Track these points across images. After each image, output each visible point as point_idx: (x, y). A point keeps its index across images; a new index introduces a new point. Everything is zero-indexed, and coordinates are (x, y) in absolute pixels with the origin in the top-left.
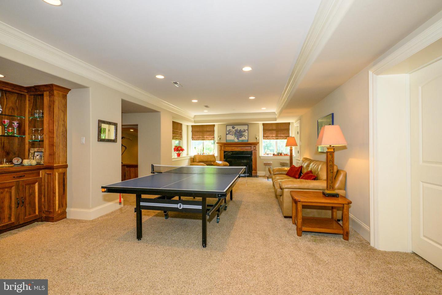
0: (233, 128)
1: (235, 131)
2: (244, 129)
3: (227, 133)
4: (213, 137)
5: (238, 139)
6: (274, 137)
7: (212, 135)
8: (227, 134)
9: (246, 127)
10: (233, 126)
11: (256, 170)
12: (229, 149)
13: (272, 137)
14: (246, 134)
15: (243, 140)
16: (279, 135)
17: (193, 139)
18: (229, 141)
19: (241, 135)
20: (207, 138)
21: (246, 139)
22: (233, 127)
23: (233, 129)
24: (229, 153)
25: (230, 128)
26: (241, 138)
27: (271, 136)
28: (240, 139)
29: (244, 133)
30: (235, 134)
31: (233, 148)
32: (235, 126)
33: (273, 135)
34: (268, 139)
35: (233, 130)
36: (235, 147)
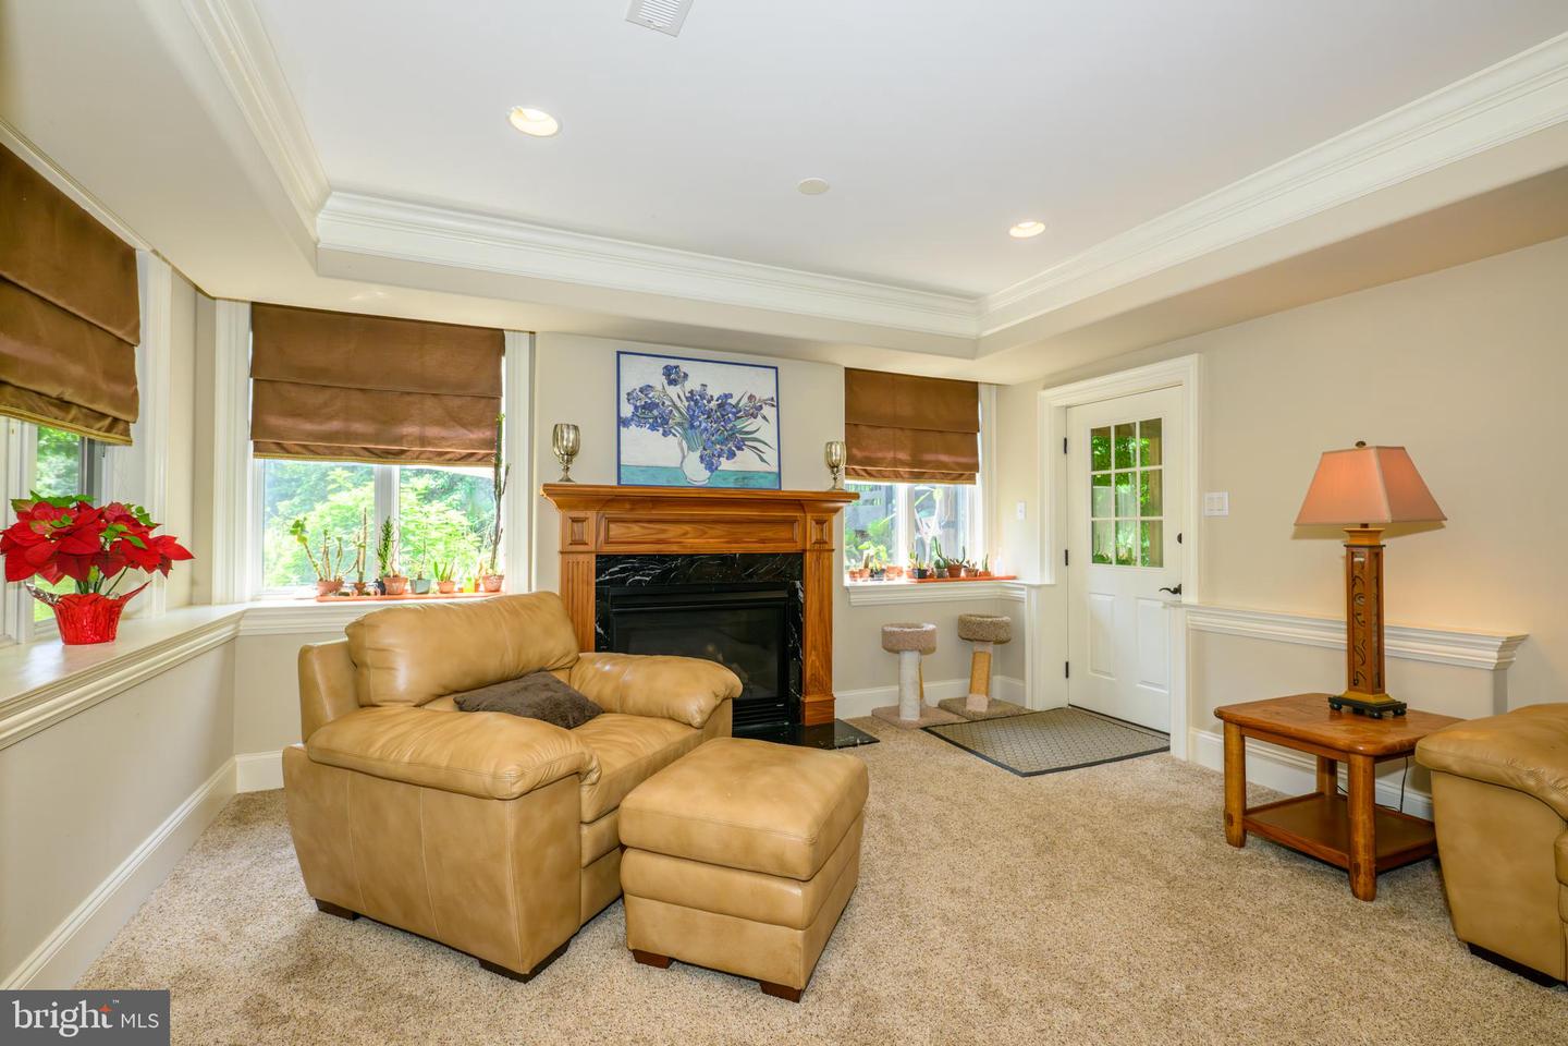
0: (673, 376)
1: (683, 405)
2: (751, 397)
3: (627, 410)
4: (487, 434)
5: (711, 467)
6: (903, 463)
7: (477, 424)
8: (622, 422)
9: (758, 384)
10: (673, 363)
11: (825, 686)
12: (634, 537)
13: (896, 462)
14: (763, 428)
15: (745, 476)
16: (929, 457)
17: (266, 439)
18: (641, 480)
19: (732, 436)
20: (423, 441)
21: (767, 468)
22: (668, 371)
23: (672, 382)
24: (636, 571)
25: (643, 373)
26: (732, 455)
27: (890, 455)
28: (725, 465)
29: (751, 425)
30: (690, 424)
31: (673, 531)
32: (685, 366)
33: (903, 456)
34: (870, 475)
35: (673, 391)
36: (687, 527)
